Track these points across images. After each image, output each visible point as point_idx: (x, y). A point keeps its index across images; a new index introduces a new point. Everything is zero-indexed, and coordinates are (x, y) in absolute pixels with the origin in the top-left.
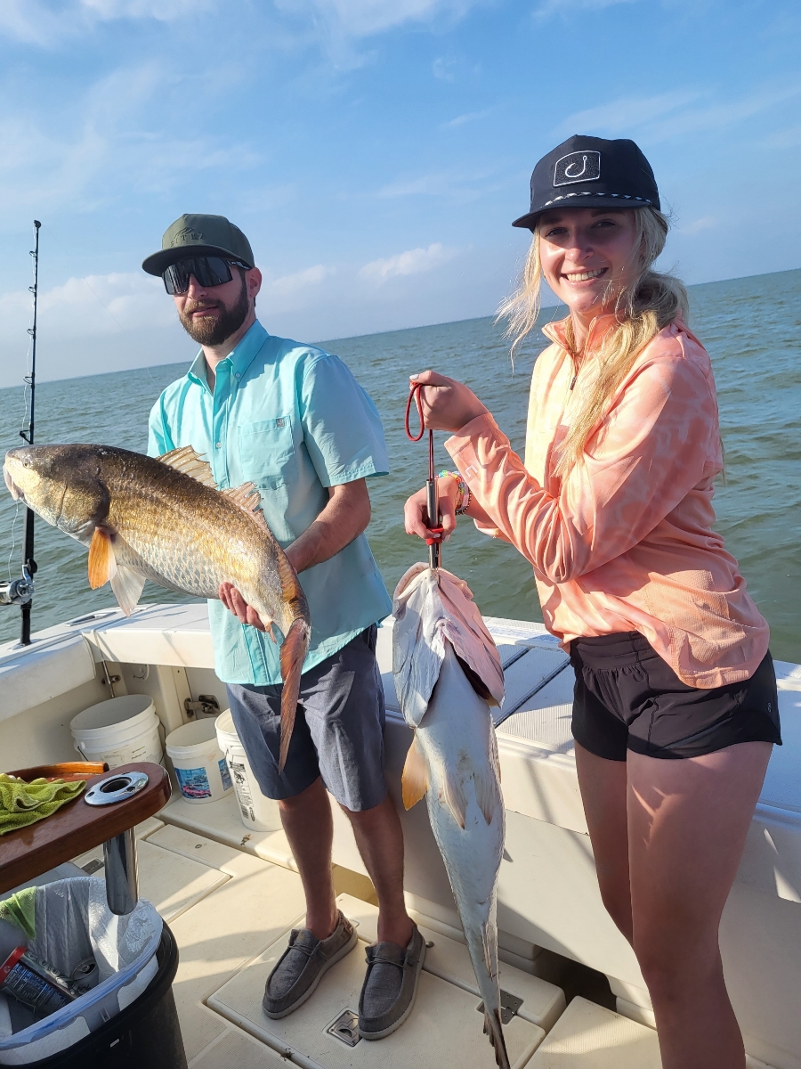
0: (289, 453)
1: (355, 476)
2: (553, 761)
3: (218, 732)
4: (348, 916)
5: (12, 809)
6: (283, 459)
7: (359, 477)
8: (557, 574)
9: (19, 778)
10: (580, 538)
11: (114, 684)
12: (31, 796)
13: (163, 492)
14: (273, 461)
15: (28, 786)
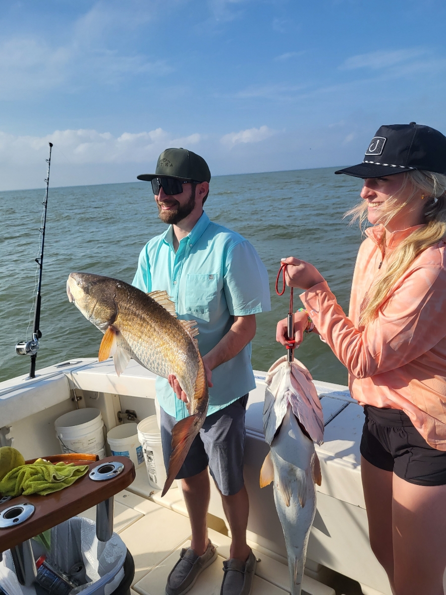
0: (214, 295)
1: (250, 313)
2: (335, 462)
3: (139, 431)
4: (213, 542)
5: (50, 481)
6: (210, 297)
7: (252, 313)
8: (359, 374)
9: (49, 461)
10: (373, 360)
11: (79, 401)
12: (59, 473)
13: (147, 315)
14: (204, 298)
15: (56, 467)
